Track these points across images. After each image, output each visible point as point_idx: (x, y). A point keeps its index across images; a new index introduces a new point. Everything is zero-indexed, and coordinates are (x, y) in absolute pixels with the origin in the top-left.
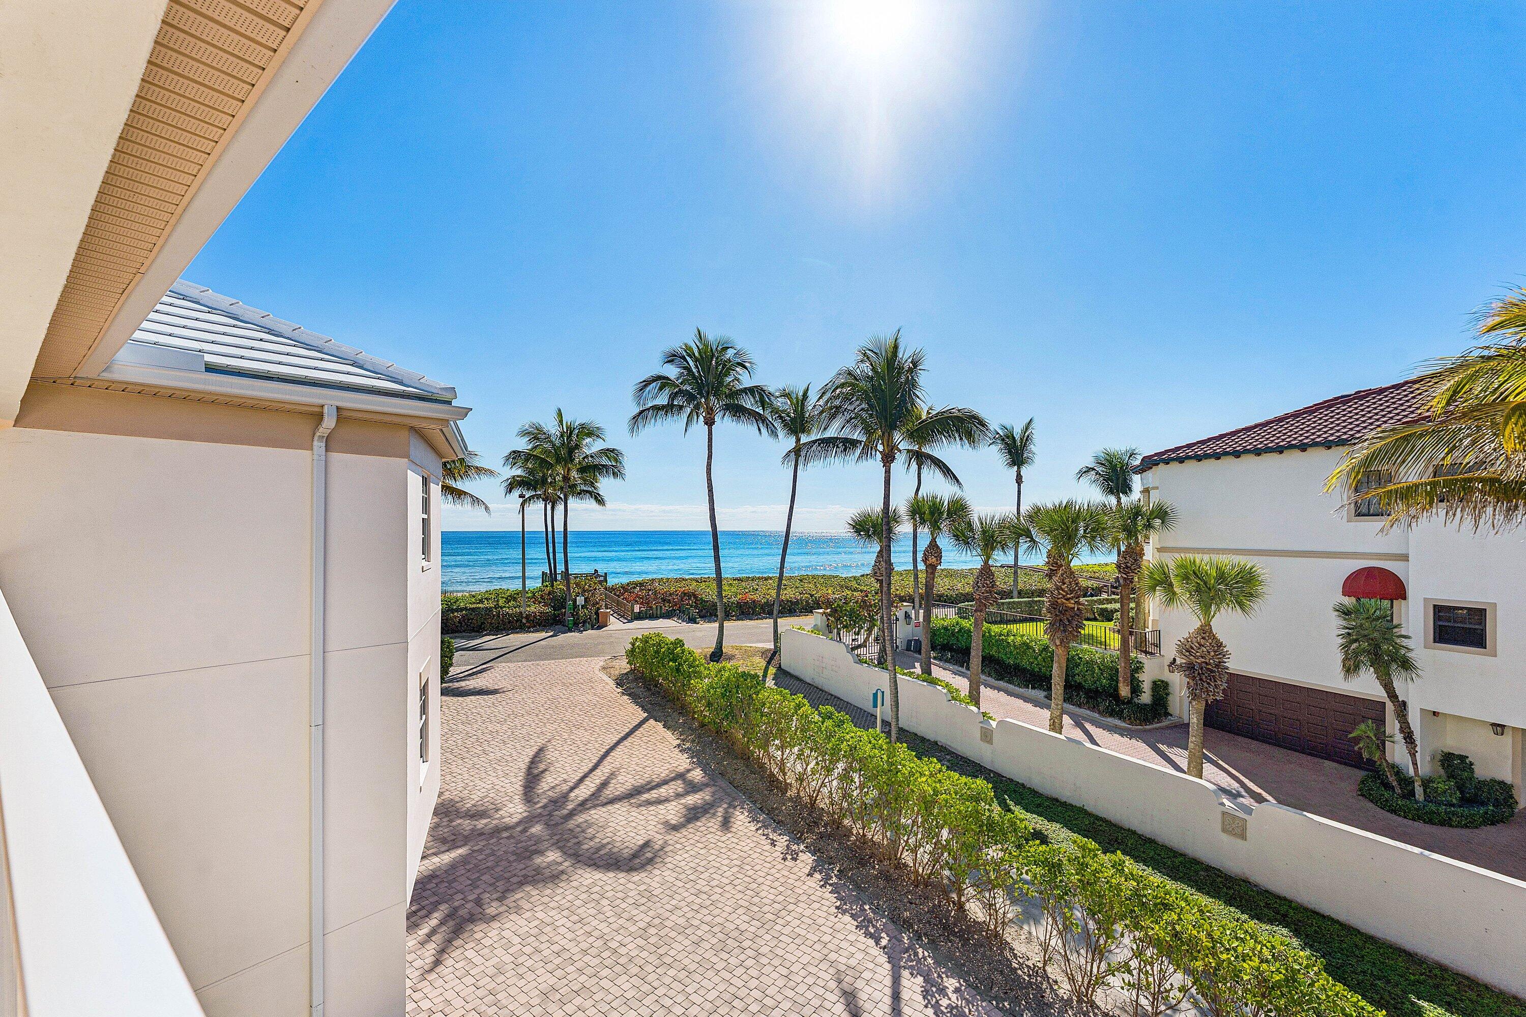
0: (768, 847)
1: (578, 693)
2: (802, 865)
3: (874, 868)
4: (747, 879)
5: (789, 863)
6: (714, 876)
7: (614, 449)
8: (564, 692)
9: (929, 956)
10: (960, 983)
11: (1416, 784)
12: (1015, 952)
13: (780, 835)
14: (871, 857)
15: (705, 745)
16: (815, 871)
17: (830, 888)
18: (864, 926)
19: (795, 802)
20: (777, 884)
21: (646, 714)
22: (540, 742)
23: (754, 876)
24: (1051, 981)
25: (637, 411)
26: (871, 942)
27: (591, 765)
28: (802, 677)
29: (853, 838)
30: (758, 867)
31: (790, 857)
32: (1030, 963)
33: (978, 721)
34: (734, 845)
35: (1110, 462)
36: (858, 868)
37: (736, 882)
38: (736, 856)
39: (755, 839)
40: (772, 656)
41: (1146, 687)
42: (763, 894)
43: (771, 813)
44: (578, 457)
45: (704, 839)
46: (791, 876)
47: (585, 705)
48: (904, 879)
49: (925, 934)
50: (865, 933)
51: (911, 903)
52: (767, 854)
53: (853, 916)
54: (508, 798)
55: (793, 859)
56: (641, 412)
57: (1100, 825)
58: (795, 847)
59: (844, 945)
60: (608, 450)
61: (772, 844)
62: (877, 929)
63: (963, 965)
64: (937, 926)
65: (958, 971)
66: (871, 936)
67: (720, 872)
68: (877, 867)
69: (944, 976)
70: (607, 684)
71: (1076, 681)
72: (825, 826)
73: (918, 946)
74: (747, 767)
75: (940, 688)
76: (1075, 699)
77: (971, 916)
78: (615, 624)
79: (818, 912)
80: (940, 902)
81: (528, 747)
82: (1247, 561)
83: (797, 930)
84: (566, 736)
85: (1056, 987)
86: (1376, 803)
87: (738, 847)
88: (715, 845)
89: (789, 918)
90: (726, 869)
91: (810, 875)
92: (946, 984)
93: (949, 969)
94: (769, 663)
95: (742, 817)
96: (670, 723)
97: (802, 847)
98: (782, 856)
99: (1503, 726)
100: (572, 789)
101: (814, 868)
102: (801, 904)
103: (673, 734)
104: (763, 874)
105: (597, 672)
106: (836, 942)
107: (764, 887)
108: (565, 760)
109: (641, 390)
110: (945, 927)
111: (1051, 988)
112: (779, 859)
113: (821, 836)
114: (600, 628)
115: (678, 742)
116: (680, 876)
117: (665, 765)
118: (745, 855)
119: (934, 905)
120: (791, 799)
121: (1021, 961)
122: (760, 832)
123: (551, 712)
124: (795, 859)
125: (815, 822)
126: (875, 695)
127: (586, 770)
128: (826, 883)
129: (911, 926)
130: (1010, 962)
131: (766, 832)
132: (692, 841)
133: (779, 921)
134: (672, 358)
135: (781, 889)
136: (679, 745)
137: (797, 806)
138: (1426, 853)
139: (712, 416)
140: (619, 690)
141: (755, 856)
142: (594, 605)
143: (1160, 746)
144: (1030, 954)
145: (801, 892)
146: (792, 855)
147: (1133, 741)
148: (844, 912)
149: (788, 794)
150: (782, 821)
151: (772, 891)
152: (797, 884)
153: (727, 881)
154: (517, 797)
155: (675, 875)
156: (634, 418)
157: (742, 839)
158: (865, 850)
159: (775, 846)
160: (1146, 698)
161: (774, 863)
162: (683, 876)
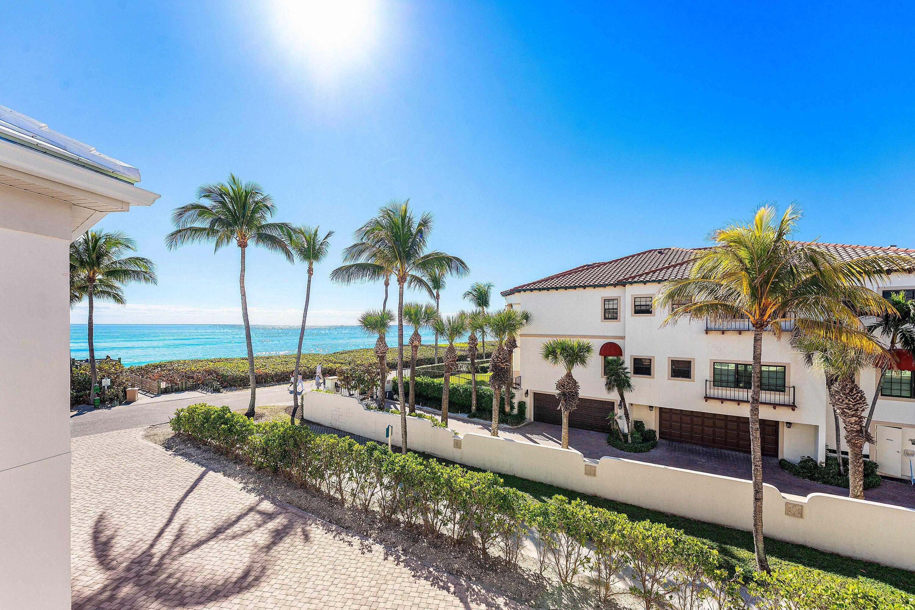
0: (348, 548)
1: (128, 461)
2: (377, 554)
3: (424, 542)
4: (343, 577)
5: (368, 555)
6: (317, 582)
7: (143, 259)
8: (112, 462)
9: (481, 589)
10: (505, 599)
11: (629, 436)
12: (522, 568)
13: (352, 537)
14: (419, 535)
15: (267, 484)
16: (388, 555)
17: (402, 564)
18: (436, 583)
19: (353, 511)
20: (366, 573)
21: (204, 468)
22: (99, 511)
23: (348, 573)
24: (547, 579)
25: (175, 229)
26: (445, 592)
27: (165, 521)
28: (322, 423)
29: (402, 525)
30: (347, 566)
31: (367, 550)
32: (532, 573)
33: (452, 436)
34: (322, 554)
35: (479, 290)
36: (414, 545)
37: (336, 581)
38: (327, 562)
39: (335, 545)
40: (294, 411)
41: (516, 405)
42: (359, 584)
43: (338, 522)
44: (106, 261)
45: (296, 556)
46: (374, 564)
47: (139, 470)
48: (445, 544)
49: (473, 575)
50: (438, 587)
51: (456, 558)
52: (349, 553)
53: (426, 579)
54: (80, 572)
55: (368, 551)
56: (180, 231)
57: (526, 483)
58: (366, 543)
59: (430, 600)
60: (137, 258)
61: (349, 545)
62: (444, 581)
63: (501, 587)
64: (477, 568)
65: (500, 592)
66: (443, 588)
67: (320, 578)
68: (425, 540)
69: (495, 598)
70: (155, 449)
71: (482, 407)
72: (380, 522)
73: (472, 585)
74: (307, 493)
75: (426, 420)
76: (484, 416)
77: (491, 555)
78: (142, 399)
79: (403, 584)
80: (471, 552)
81: (87, 518)
82: (586, 341)
83: (396, 602)
84: (129, 501)
85: (550, 582)
86: (616, 447)
87: (325, 554)
88: (307, 559)
89: (386, 596)
90: (324, 574)
91: (386, 559)
92: (498, 603)
93: (495, 592)
94: (293, 416)
95: (319, 531)
96: (228, 472)
97: (371, 541)
98: (360, 551)
99: (652, 407)
100: (152, 546)
101: (386, 554)
102: (389, 582)
103: (234, 480)
104: (353, 569)
105: (141, 440)
106: (424, 600)
107: (358, 579)
108: (136, 522)
109: (181, 214)
110: (481, 567)
111: (549, 583)
112: (360, 555)
113: (381, 530)
114: (128, 403)
115: (242, 485)
116: (289, 592)
117: (238, 506)
118: (334, 559)
119: (470, 555)
120: (349, 509)
121: (527, 573)
122: (337, 538)
123: (104, 482)
124: (371, 551)
125: (373, 522)
126: (388, 429)
127: (161, 525)
128: (399, 562)
129: (462, 573)
130: (523, 575)
131: (341, 537)
132: (287, 561)
133: (380, 600)
134: (208, 193)
135: (371, 576)
136: (244, 488)
137: (355, 513)
138: (667, 467)
139: (245, 241)
140: (170, 452)
141: (341, 557)
142: (120, 385)
143: (527, 435)
144: (530, 567)
145: (385, 573)
146: (367, 549)
147: (515, 434)
148: (419, 577)
149: (346, 505)
150: (349, 527)
151: (365, 579)
152: (381, 568)
153: (329, 583)
154: (91, 569)
155: (284, 592)
156: (172, 235)
157: (327, 547)
158: (413, 531)
159: (352, 545)
160: (515, 411)
161: (358, 558)
162: (291, 591)
